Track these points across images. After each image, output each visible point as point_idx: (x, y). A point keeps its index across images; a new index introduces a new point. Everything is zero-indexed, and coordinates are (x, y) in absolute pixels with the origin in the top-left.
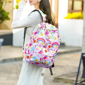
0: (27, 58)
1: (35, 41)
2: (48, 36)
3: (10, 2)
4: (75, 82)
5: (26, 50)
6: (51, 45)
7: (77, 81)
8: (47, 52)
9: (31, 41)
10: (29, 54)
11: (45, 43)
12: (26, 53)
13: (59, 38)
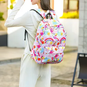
0: (38, 60)
1: (43, 43)
2: (54, 34)
3: (4, 2)
4: (71, 83)
5: (35, 53)
6: (59, 42)
7: (73, 81)
8: (57, 50)
9: (38, 43)
10: (39, 56)
11: (53, 42)
12: (35, 55)
13: (64, 32)
